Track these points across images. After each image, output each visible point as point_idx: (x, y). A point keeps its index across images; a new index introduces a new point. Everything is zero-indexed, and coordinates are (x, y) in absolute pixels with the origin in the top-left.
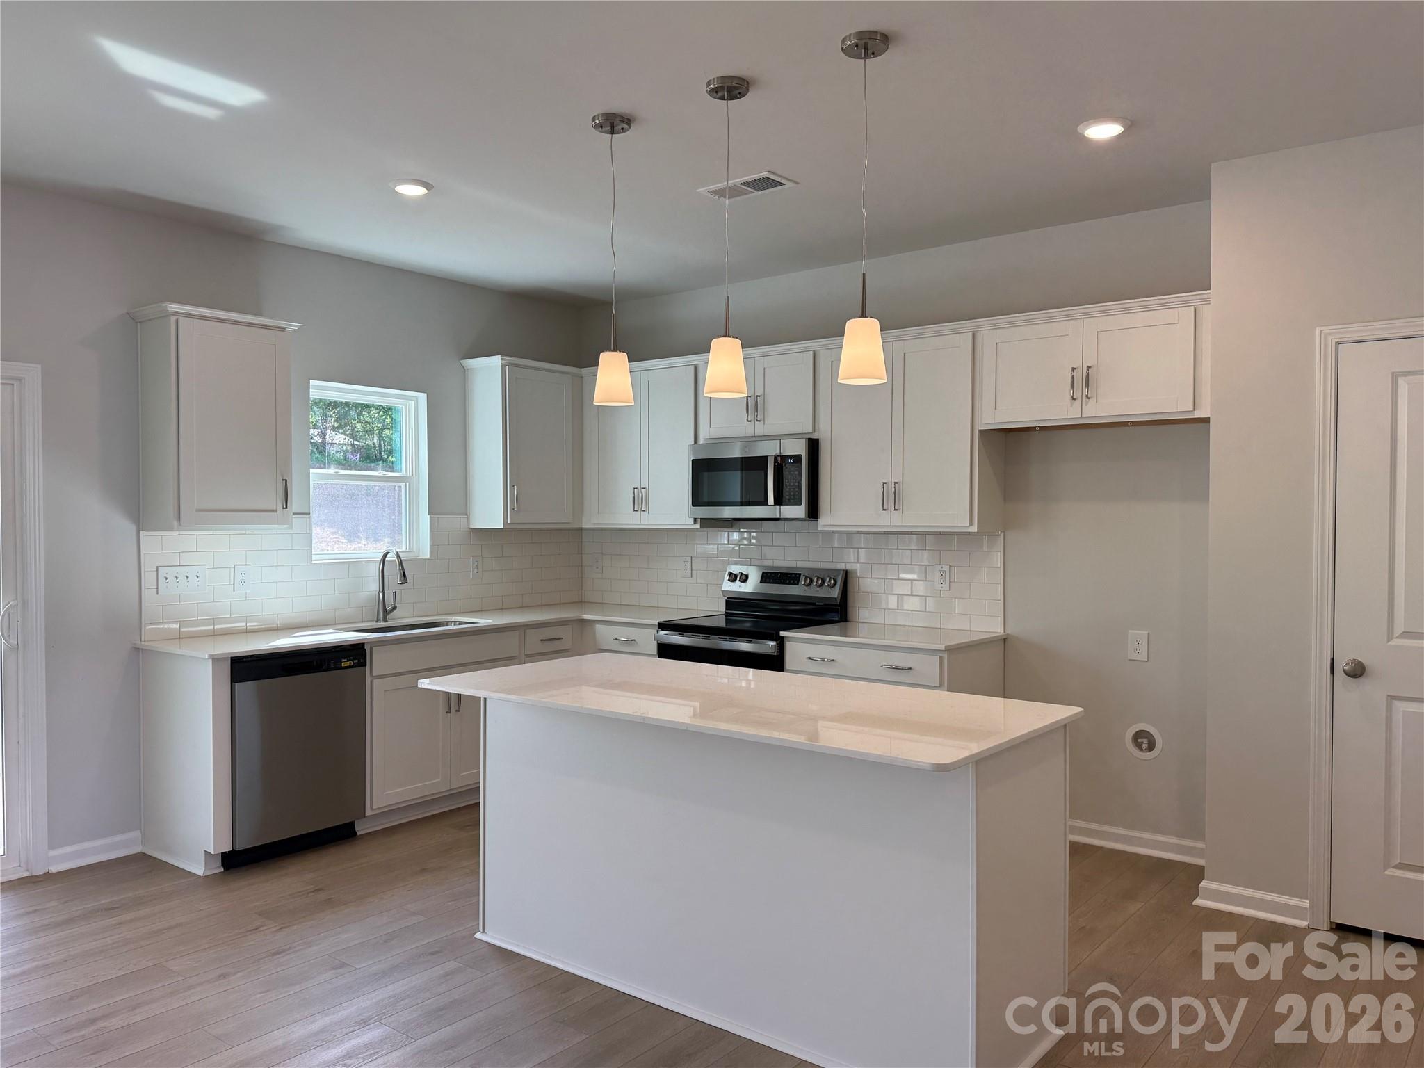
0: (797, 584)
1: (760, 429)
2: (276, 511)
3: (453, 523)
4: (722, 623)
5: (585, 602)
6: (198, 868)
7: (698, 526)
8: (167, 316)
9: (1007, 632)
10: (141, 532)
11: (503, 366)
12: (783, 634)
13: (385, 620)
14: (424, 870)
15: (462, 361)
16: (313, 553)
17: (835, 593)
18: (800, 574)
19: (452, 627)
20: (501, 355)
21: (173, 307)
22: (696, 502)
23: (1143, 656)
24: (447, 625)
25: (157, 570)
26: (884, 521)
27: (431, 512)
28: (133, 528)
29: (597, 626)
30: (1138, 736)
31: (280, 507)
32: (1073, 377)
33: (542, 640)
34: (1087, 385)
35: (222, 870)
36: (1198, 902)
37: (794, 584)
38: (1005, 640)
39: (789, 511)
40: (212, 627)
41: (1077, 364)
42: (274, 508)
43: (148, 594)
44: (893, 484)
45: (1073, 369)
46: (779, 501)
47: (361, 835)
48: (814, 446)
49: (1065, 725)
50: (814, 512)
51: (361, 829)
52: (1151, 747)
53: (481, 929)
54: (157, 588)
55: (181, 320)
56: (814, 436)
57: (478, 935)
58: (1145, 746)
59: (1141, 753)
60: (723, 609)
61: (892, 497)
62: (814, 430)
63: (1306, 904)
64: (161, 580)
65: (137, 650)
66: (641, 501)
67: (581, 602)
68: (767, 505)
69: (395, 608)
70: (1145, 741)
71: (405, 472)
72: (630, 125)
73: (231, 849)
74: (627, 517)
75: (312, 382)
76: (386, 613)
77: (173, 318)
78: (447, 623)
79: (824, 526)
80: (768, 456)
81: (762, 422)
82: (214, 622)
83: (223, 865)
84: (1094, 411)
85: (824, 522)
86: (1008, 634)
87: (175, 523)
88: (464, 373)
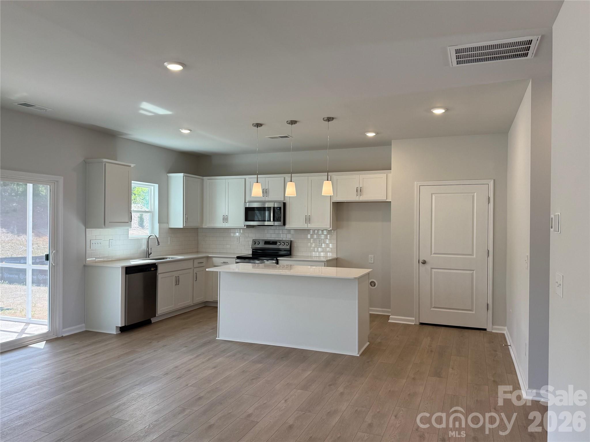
0: (276, 245)
1: (267, 199)
2: (128, 222)
3: (165, 226)
4: (251, 256)
5: (199, 252)
6: (114, 332)
7: (245, 227)
8: (102, 162)
9: (337, 257)
10: (87, 229)
11: (183, 176)
12: (278, 258)
13: (149, 257)
14: (184, 329)
15: (167, 174)
16: (129, 235)
17: (288, 247)
18: (277, 242)
19: (168, 259)
20: (184, 173)
21: (105, 160)
22: (246, 220)
23: (372, 262)
24: (167, 259)
25: (90, 241)
26: (305, 226)
27: (160, 222)
28: (84, 228)
29: (214, 258)
30: (371, 282)
31: (129, 222)
32: (357, 189)
33: (198, 263)
34: (361, 192)
35: (120, 332)
36: (389, 321)
37: (275, 245)
38: (337, 259)
39: (276, 223)
40: (103, 259)
41: (358, 186)
42: (127, 221)
43: (88, 248)
44: (308, 216)
45: (357, 188)
46: (274, 220)
47: (153, 323)
48: (284, 204)
49: (369, 273)
50: (284, 224)
51: (153, 320)
52: (374, 286)
53: (218, 337)
54: (90, 247)
55: (107, 164)
56: (284, 202)
57: (217, 338)
58: (373, 285)
59: (372, 287)
60: (251, 253)
61: (308, 220)
62: (284, 200)
63: (414, 319)
64: (91, 244)
65: (85, 266)
66: (225, 219)
67: (198, 252)
68: (271, 221)
69: (151, 253)
70: (373, 284)
71: (150, 209)
72: (262, 126)
73: (124, 325)
74: (220, 224)
75: (132, 182)
76: (149, 255)
77: (104, 163)
78: (166, 258)
79: (287, 227)
80: (271, 207)
81: (267, 197)
82: (104, 257)
83: (120, 331)
84: (362, 198)
85: (287, 226)
86: (338, 257)
87: (104, 226)
88: (168, 178)
